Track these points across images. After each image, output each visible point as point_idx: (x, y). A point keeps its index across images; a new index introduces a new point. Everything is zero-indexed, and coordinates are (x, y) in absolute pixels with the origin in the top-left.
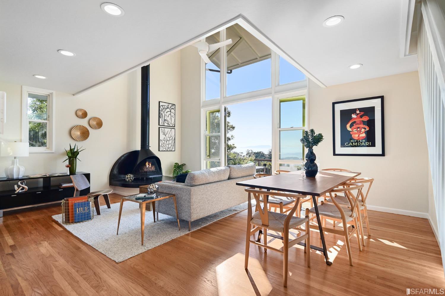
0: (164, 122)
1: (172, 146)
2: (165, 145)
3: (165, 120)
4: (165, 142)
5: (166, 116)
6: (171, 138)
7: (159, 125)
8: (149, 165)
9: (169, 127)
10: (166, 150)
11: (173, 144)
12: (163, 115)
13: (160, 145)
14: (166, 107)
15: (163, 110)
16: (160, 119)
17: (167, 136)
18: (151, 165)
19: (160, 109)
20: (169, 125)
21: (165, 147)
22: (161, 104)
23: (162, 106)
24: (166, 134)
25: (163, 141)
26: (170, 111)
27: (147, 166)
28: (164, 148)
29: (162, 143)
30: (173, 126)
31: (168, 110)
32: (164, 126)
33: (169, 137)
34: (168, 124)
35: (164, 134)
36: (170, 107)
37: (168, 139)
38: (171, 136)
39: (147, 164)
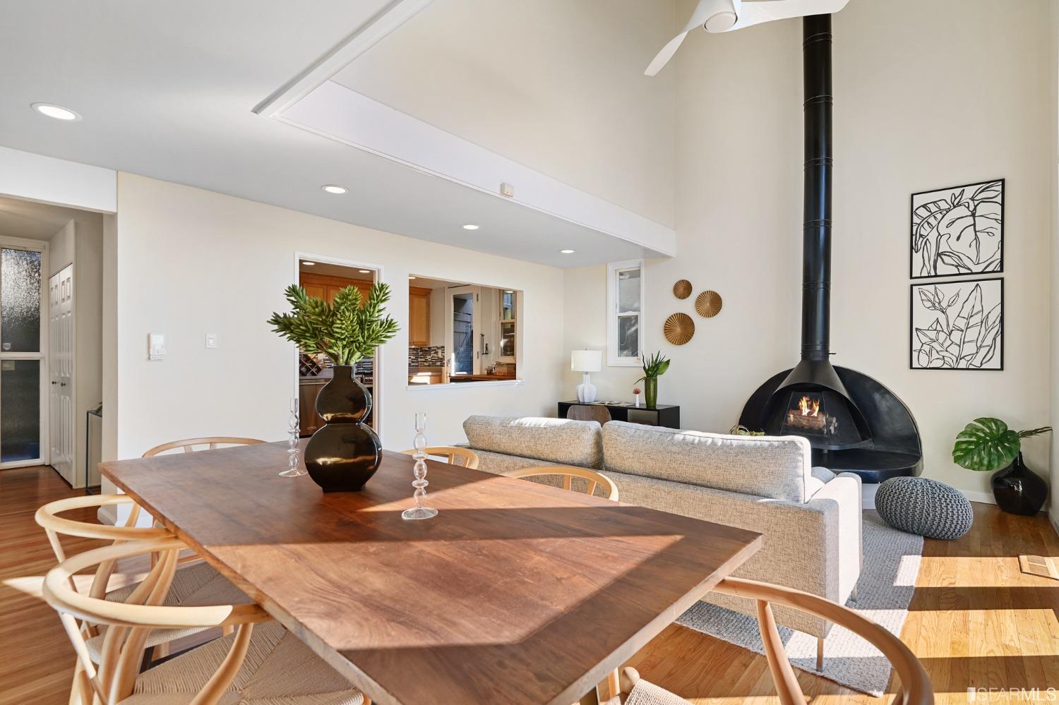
0: (935, 262)
1: (983, 351)
2: (939, 348)
3: (939, 255)
4: (942, 336)
5: (944, 239)
6: (976, 319)
7: (911, 278)
8: (810, 407)
9: (963, 275)
10: (945, 366)
11: (989, 341)
12: (933, 237)
13: (916, 345)
14: (943, 205)
15: (932, 220)
16: (917, 257)
17: (952, 312)
18: (817, 409)
19: (916, 220)
20: (963, 270)
21: (944, 354)
22: (919, 201)
23: (924, 206)
24: (944, 304)
25: (932, 335)
26: (973, 215)
27: (805, 411)
28: (935, 355)
29: (924, 339)
30: (989, 269)
31: (962, 211)
32: (936, 276)
33: (964, 314)
34: (956, 266)
35: (936, 305)
36: (972, 199)
37: (961, 323)
38: (977, 308)
39: (804, 403)
